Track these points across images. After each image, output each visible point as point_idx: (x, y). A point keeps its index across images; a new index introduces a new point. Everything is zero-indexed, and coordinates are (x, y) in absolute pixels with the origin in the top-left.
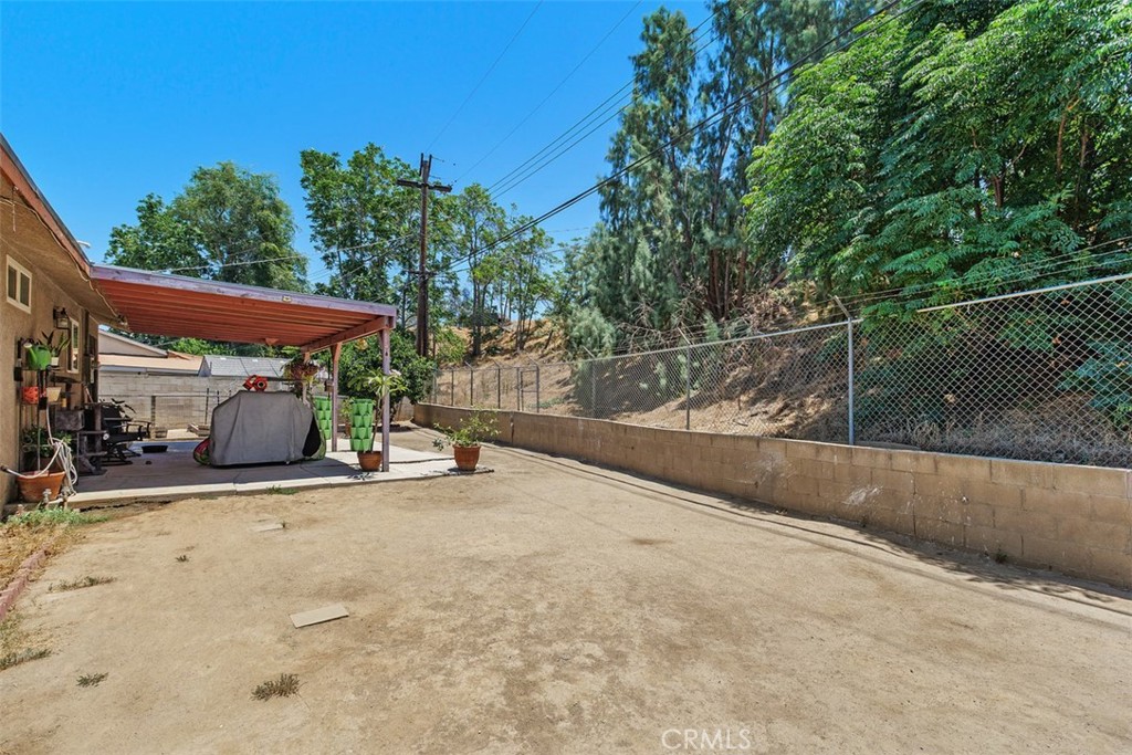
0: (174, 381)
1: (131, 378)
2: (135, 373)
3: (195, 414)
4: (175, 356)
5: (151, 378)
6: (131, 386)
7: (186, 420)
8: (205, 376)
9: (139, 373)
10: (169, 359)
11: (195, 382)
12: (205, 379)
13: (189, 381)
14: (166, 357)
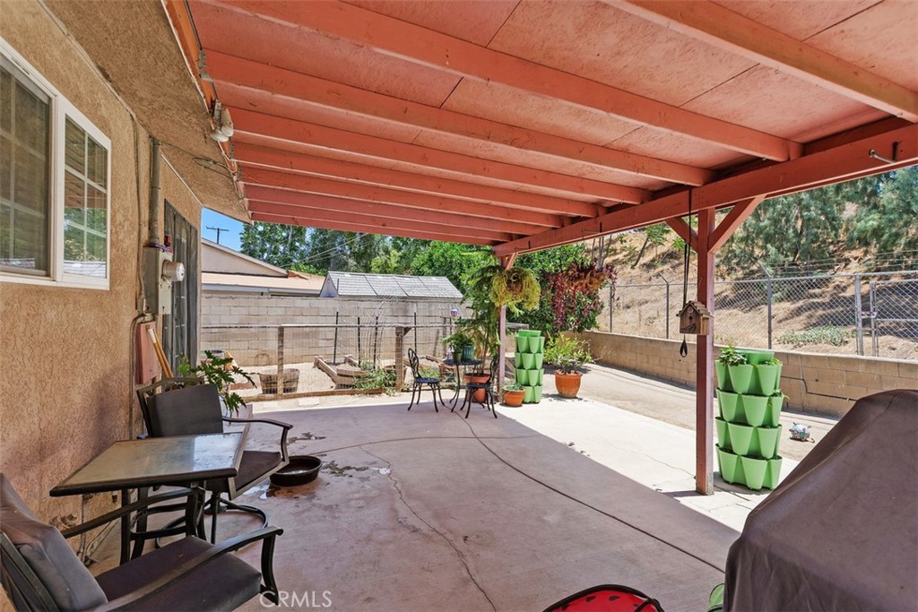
0: (299, 302)
1: (253, 300)
2: (258, 293)
3: (322, 343)
4: (295, 276)
5: (274, 300)
6: (253, 310)
7: (313, 351)
8: (330, 296)
9: (262, 294)
10: (289, 279)
11: (321, 303)
12: (330, 300)
13: (314, 301)
14: (286, 277)
